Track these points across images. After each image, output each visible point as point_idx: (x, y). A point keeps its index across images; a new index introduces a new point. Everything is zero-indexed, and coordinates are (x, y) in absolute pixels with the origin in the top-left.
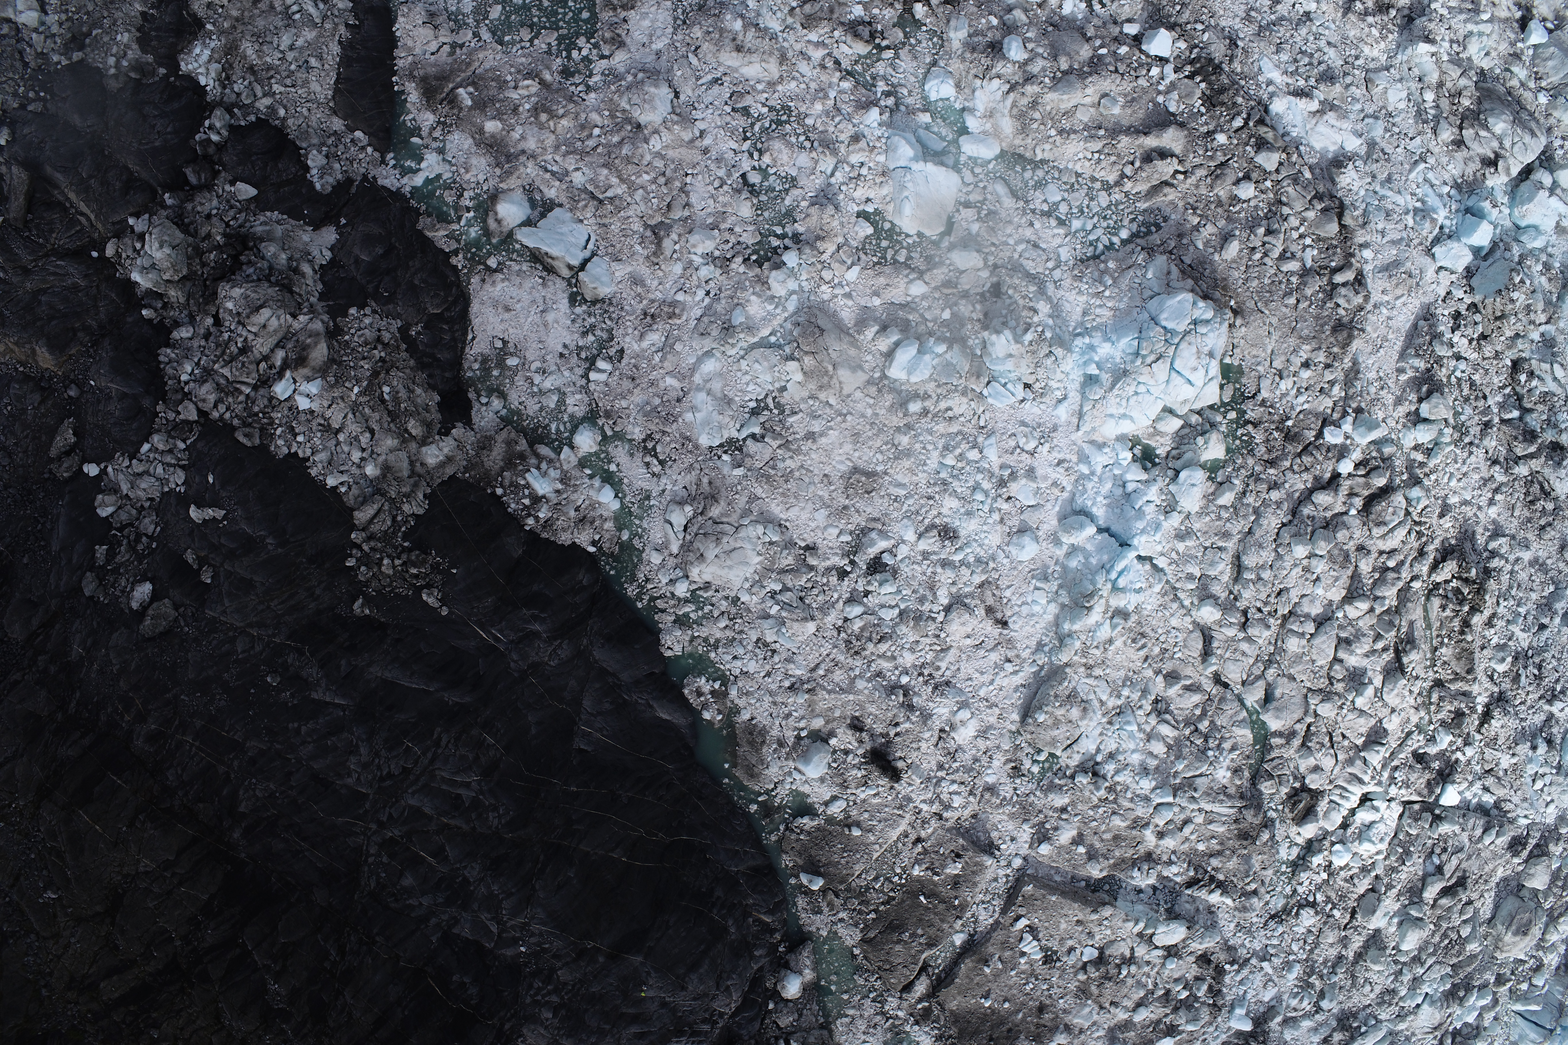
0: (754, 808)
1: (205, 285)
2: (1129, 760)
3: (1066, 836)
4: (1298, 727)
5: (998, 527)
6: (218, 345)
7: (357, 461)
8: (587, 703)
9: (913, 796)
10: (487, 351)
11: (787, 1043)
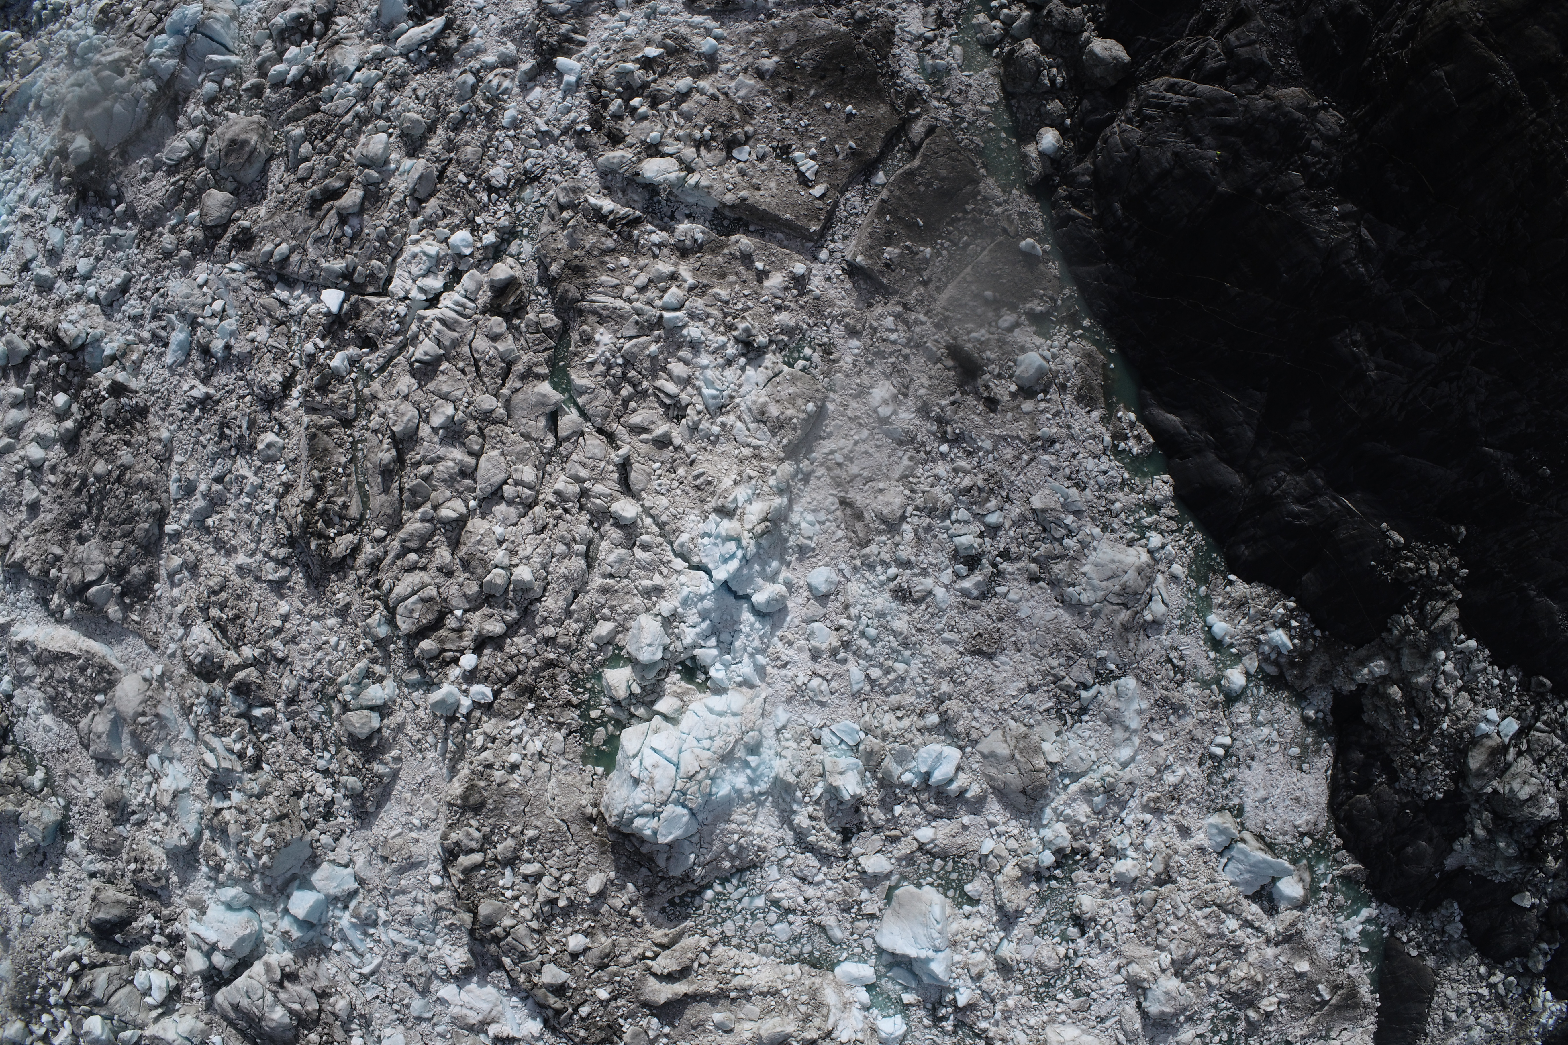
0: (1086, 323)
2: (711, 358)
3: (776, 280)
4: (518, 384)
5: (851, 601)
7: (1449, 663)
8: (1251, 435)
9: (934, 330)
10: (1315, 759)
11: (1053, 81)
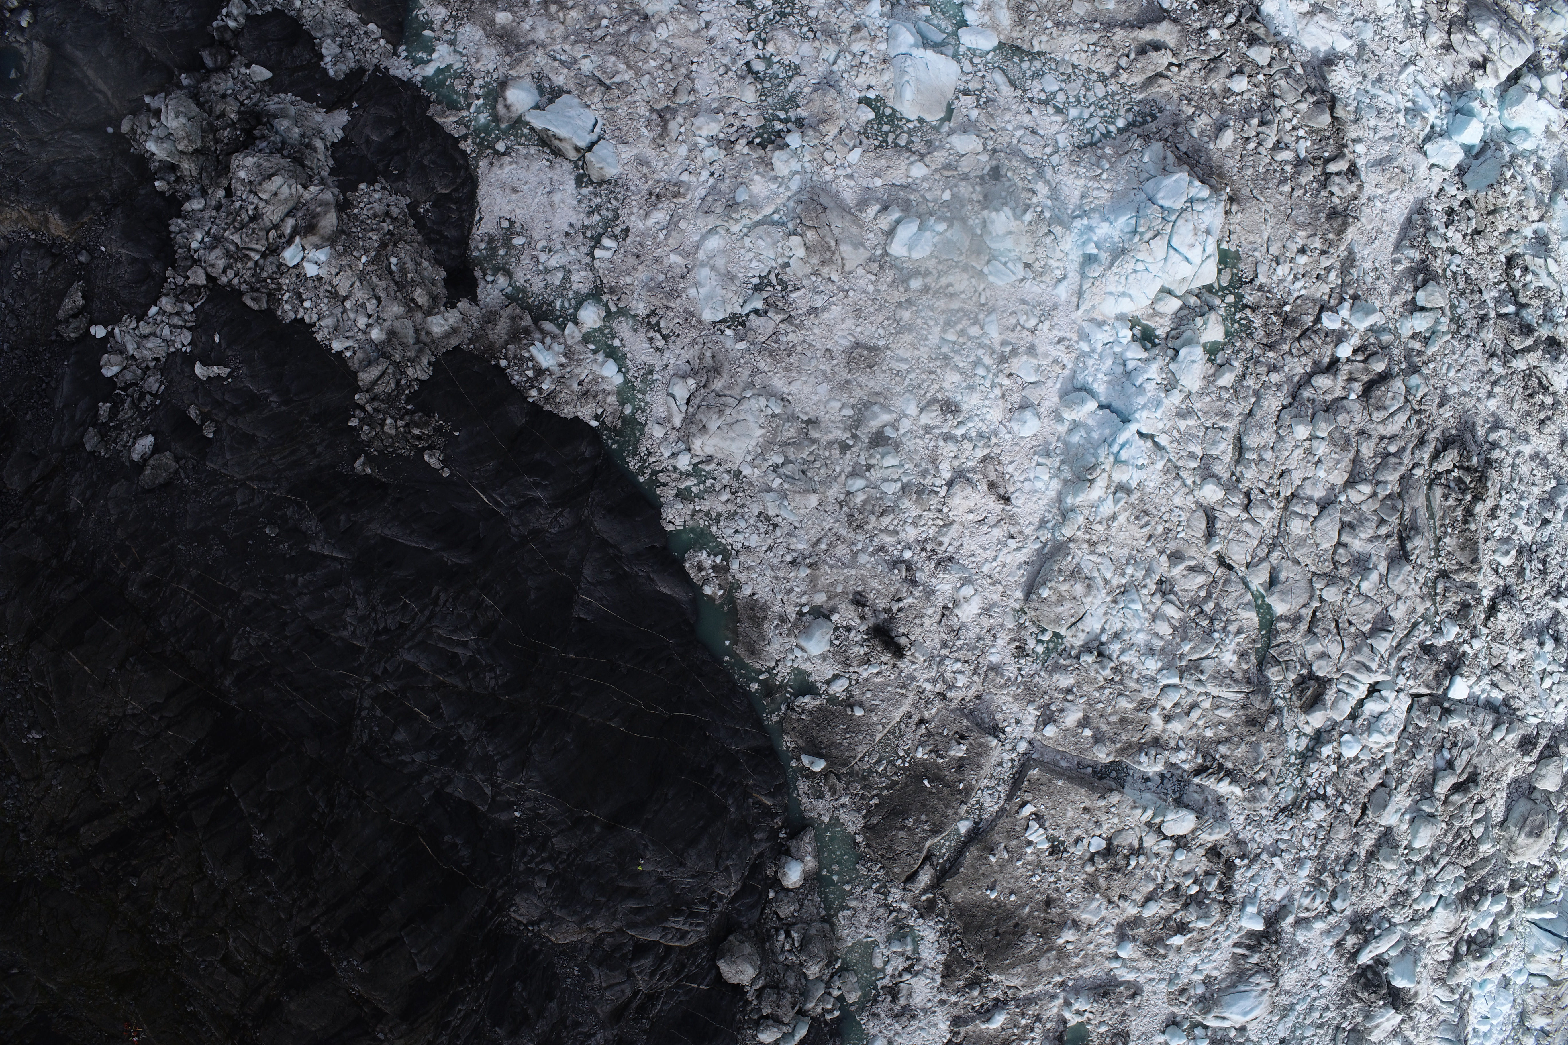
0: (755, 686)
1: (218, 161)
2: (1134, 640)
3: (1072, 718)
4: (1304, 611)
5: (1000, 402)
6: (229, 214)
7: (363, 327)
8: (587, 572)
9: (916, 674)
10: (494, 231)
11: (788, 935)
